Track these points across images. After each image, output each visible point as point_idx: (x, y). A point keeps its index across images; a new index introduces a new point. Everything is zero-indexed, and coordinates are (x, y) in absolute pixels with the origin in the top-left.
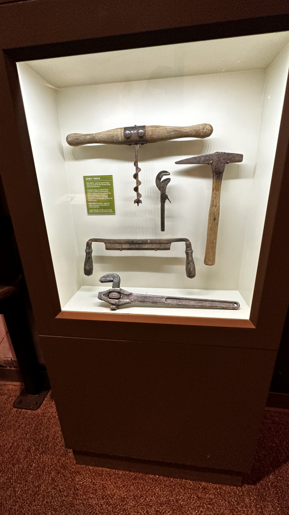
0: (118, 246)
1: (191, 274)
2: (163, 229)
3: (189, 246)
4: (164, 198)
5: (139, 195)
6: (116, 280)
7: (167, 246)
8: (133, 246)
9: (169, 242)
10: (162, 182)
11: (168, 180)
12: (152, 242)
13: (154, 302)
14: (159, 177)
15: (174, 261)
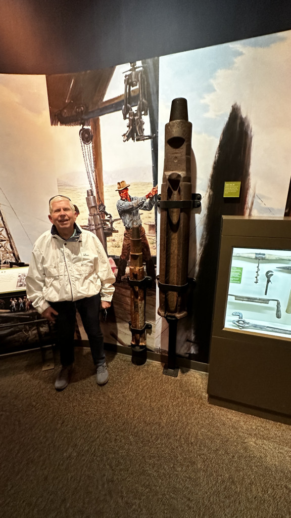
0: (242, 299)
1: (278, 316)
2: (266, 294)
3: (278, 304)
4: (269, 281)
5: (257, 280)
6: (241, 316)
7: (267, 302)
8: (249, 300)
9: (269, 300)
10: (269, 275)
11: (272, 275)
12: (260, 299)
13: (261, 328)
14: (268, 273)
15: (271, 309)
